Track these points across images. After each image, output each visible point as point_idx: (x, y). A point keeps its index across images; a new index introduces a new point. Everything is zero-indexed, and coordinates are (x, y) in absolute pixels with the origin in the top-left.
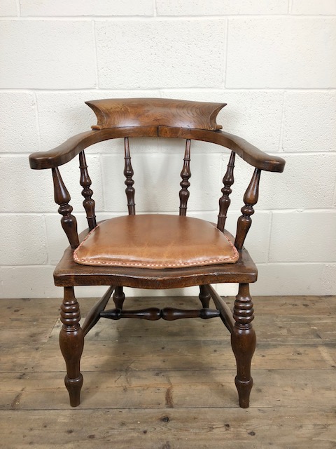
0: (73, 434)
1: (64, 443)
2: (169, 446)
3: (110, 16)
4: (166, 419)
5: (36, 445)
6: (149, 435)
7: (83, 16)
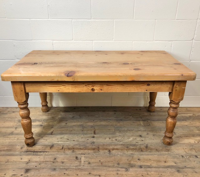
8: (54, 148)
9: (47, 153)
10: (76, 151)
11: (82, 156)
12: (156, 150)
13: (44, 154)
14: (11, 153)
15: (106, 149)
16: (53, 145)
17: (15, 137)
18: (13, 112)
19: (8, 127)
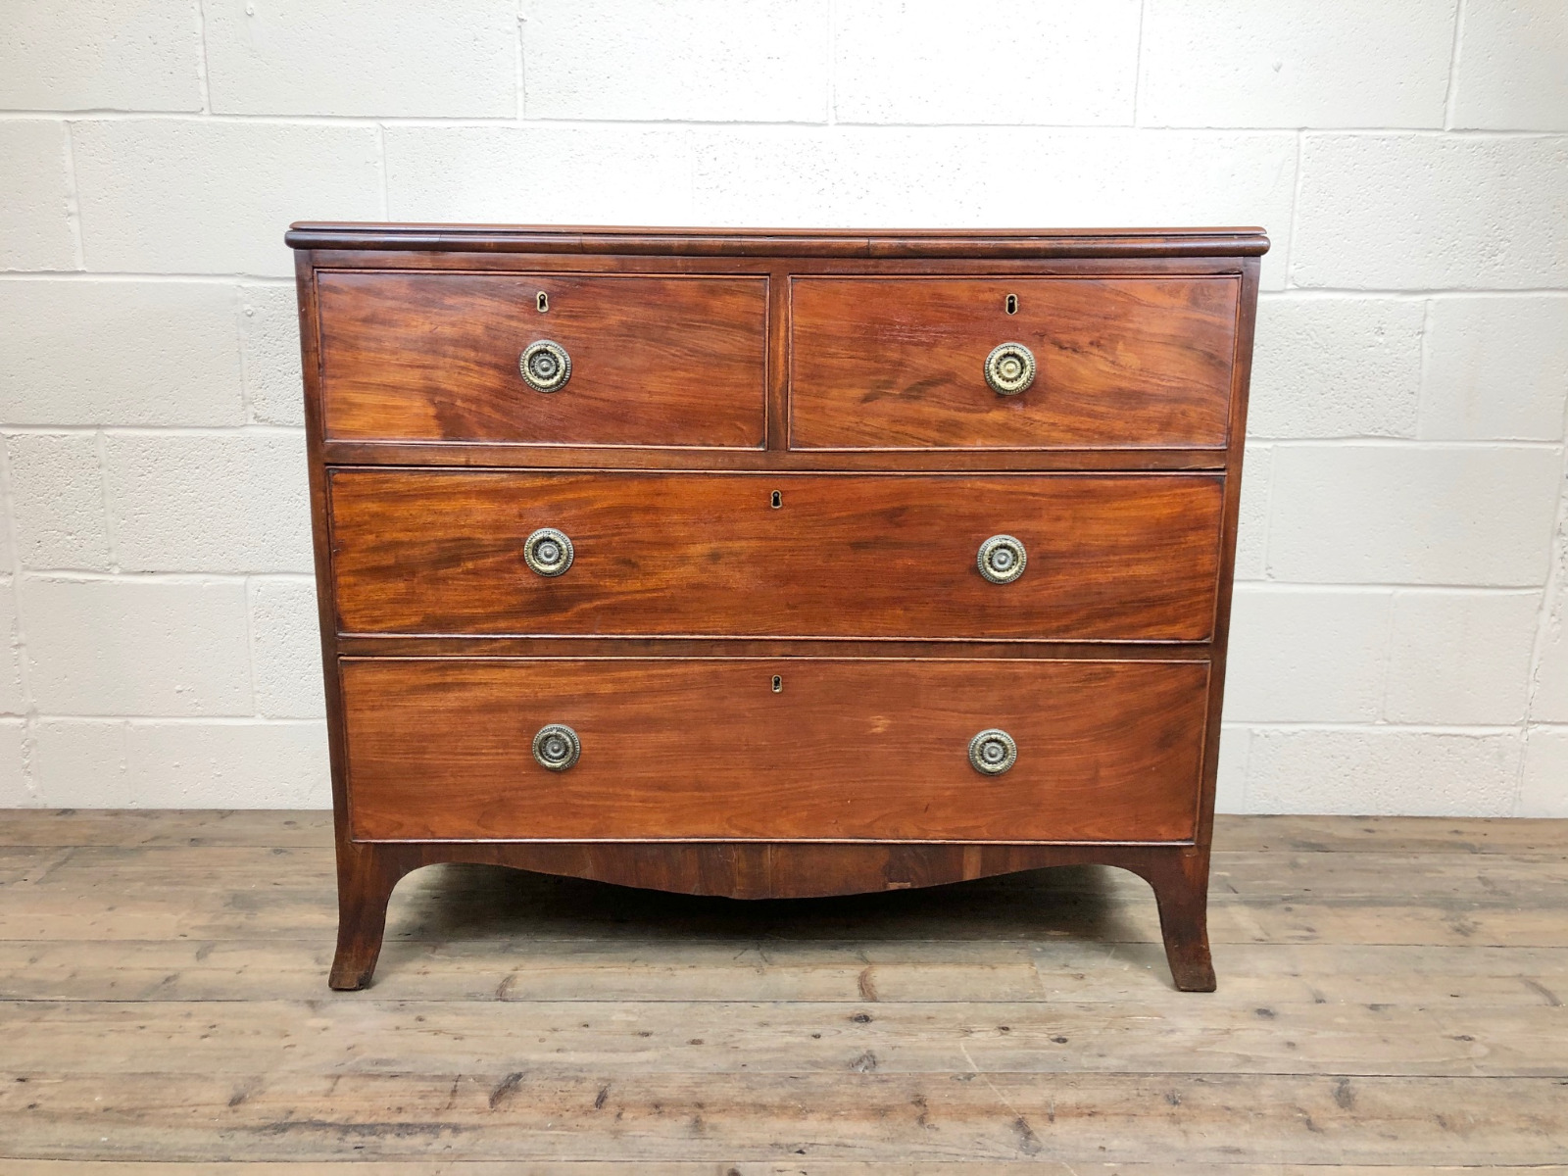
0: (652, 1037)
1: (634, 1051)
2: (873, 1057)
3: (728, 122)
4: (865, 1019)
5: (572, 1053)
6: (824, 1041)
7: (667, 121)
8: (521, 1099)
9: (461, 1141)
10: (726, 1122)
11: (780, 1165)
12: (1435, 1125)
13: (437, 1145)
14: (142, 1134)
15: (991, 1112)
16: (519, 1076)
17: (189, 1015)
18: (195, 841)
19: (138, 944)
